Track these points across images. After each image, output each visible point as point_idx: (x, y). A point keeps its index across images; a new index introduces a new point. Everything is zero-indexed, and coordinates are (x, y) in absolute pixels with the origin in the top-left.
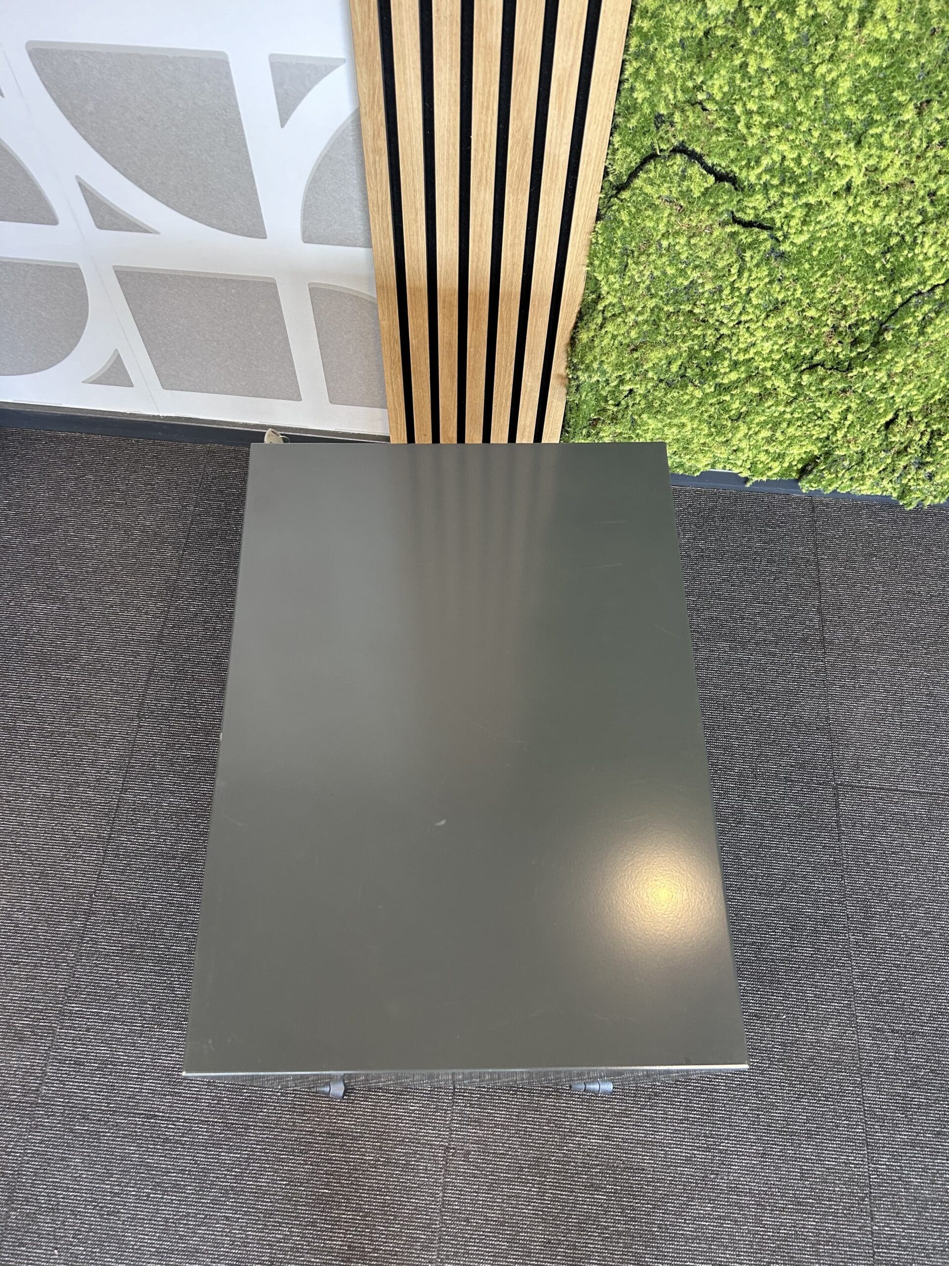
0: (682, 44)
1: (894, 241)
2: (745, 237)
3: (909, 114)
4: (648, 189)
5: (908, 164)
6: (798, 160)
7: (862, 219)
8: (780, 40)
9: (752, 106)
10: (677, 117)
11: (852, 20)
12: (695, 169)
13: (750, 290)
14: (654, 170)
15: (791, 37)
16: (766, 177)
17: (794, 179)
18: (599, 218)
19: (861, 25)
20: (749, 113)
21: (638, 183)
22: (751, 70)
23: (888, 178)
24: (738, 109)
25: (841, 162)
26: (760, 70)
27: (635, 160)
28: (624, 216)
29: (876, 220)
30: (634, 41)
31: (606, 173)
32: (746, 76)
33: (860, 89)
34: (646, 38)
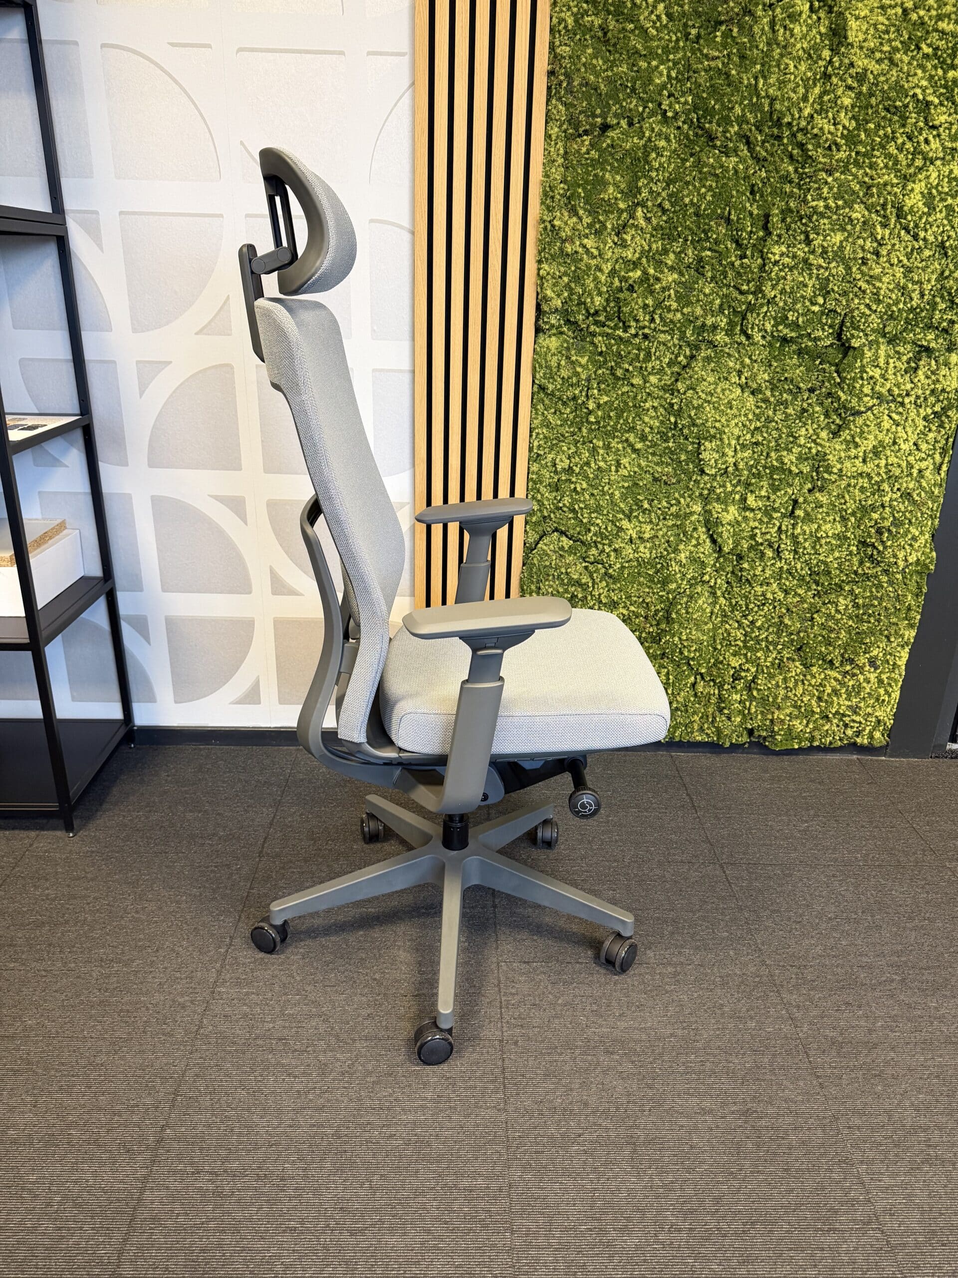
0: (549, 485)
1: (659, 566)
2: (591, 568)
3: (646, 505)
4: (545, 547)
5: (653, 529)
6: (606, 528)
7: (642, 555)
8: (587, 477)
9: (582, 505)
10: (552, 515)
11: (613, 468)
12: (564, 538)
13: (600, 595)
14: (546, 540)
15: (591, 476)
16: (594, 538)
17: (607, 537)
18: (524, 565)
19: (617, 471)
20: (581, 509)
21: (539, 545)
22: (579, 489)
23: (647, 536)
24: (576, 507)
25: (624, 527)
26: (582, 489)
27: (537, 537)
28: (535, 561)
29: (648, 556)
30: (530, 484)
31: (525, 544)
32: (577, 493)
33: (624, 497)
34: (535, 483)
